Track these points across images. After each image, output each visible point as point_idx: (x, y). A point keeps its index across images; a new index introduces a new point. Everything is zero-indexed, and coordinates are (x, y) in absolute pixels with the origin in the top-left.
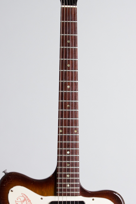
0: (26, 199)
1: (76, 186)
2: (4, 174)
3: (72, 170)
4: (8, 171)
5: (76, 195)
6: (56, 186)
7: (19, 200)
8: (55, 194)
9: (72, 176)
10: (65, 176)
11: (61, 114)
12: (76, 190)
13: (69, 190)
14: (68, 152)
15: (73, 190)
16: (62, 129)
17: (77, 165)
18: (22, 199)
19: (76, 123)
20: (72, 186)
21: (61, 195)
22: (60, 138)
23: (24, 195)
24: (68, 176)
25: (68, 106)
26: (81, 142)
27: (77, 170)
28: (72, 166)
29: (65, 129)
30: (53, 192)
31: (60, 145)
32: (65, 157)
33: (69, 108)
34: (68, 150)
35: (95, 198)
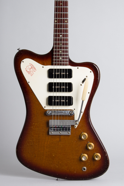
0: (32, 67)
1: (66, 58)
2: (18, 51)
3: (64, 48)
4: (21, 49)
5: (66, 65)
6: (53, 58)
7: (28, 68)
8: (52, 64)
9: (63, 52)
10: (58, 51)
11: (56, 10)
12: (66, 61)
13: (61, 61)
14: (61, 36)
15: (63, 61)
16: (56, 20)
17: (67, 44)
18: (30, 67)
19: (66, 16)
20: (63, 58)
21: (55, 65)
22: (56, 26)
23: (31, 65)
24: (60, 52)
25: (61, 4)
26: (70, 29)
27: (67, 48)
28: (63, 45)
29: (59, 20)
30: (50, 63)
31: (55, 31)
32: (59, 39)
33: (61, 6)
34: (61, 34)
35: (79, 67)
